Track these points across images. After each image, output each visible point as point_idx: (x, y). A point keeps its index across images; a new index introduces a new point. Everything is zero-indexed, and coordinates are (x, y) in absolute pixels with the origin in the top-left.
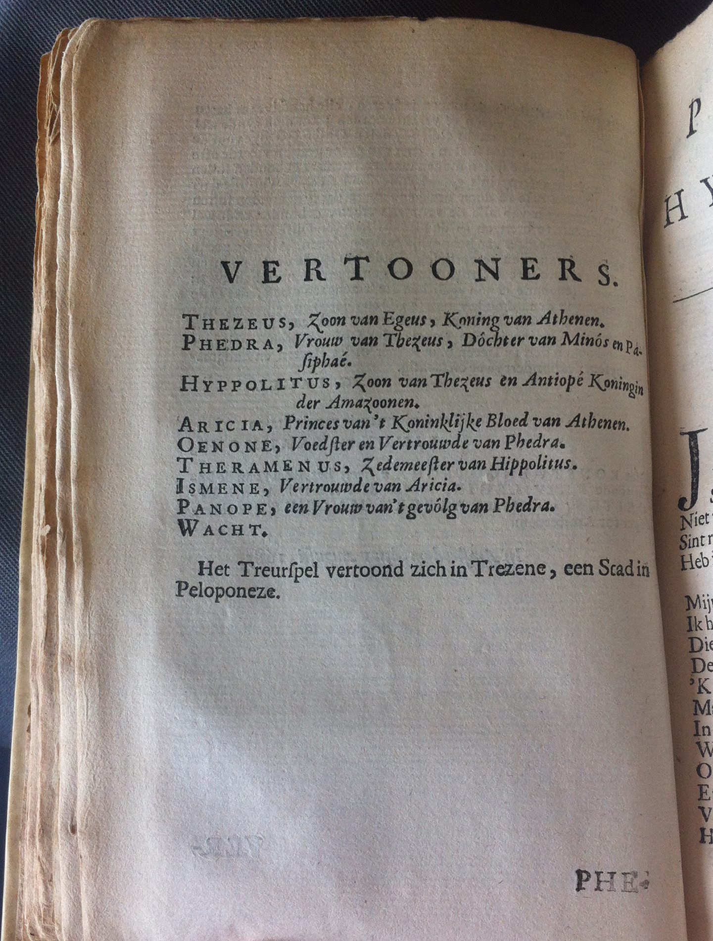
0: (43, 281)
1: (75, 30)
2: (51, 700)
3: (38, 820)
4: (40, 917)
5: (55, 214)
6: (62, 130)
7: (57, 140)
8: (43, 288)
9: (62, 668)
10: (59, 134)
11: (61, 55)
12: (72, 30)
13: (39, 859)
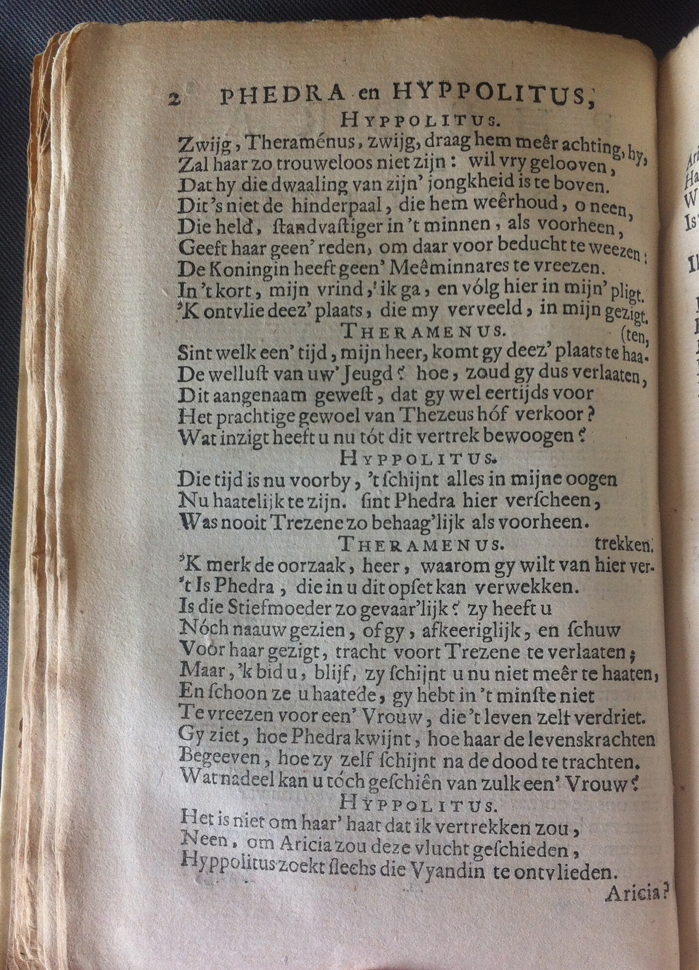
0: (34, 295)
1: (66, 35)
2: (42, 720)
3: (27, 842)
4: (27, 939)
5: (46, 225)
6: (52, 140)
7: (47, 149)
8: (34, 302)
9: (49, 685)
10: (50, 144)
11: (52, 61)
12: (62, 36)
13: (27, 881)
